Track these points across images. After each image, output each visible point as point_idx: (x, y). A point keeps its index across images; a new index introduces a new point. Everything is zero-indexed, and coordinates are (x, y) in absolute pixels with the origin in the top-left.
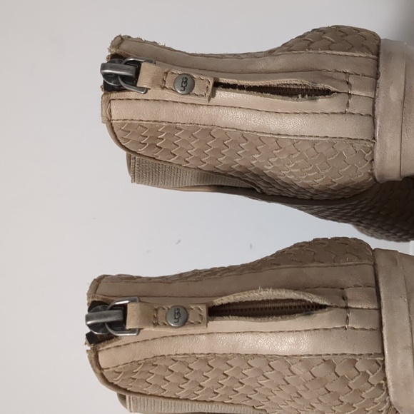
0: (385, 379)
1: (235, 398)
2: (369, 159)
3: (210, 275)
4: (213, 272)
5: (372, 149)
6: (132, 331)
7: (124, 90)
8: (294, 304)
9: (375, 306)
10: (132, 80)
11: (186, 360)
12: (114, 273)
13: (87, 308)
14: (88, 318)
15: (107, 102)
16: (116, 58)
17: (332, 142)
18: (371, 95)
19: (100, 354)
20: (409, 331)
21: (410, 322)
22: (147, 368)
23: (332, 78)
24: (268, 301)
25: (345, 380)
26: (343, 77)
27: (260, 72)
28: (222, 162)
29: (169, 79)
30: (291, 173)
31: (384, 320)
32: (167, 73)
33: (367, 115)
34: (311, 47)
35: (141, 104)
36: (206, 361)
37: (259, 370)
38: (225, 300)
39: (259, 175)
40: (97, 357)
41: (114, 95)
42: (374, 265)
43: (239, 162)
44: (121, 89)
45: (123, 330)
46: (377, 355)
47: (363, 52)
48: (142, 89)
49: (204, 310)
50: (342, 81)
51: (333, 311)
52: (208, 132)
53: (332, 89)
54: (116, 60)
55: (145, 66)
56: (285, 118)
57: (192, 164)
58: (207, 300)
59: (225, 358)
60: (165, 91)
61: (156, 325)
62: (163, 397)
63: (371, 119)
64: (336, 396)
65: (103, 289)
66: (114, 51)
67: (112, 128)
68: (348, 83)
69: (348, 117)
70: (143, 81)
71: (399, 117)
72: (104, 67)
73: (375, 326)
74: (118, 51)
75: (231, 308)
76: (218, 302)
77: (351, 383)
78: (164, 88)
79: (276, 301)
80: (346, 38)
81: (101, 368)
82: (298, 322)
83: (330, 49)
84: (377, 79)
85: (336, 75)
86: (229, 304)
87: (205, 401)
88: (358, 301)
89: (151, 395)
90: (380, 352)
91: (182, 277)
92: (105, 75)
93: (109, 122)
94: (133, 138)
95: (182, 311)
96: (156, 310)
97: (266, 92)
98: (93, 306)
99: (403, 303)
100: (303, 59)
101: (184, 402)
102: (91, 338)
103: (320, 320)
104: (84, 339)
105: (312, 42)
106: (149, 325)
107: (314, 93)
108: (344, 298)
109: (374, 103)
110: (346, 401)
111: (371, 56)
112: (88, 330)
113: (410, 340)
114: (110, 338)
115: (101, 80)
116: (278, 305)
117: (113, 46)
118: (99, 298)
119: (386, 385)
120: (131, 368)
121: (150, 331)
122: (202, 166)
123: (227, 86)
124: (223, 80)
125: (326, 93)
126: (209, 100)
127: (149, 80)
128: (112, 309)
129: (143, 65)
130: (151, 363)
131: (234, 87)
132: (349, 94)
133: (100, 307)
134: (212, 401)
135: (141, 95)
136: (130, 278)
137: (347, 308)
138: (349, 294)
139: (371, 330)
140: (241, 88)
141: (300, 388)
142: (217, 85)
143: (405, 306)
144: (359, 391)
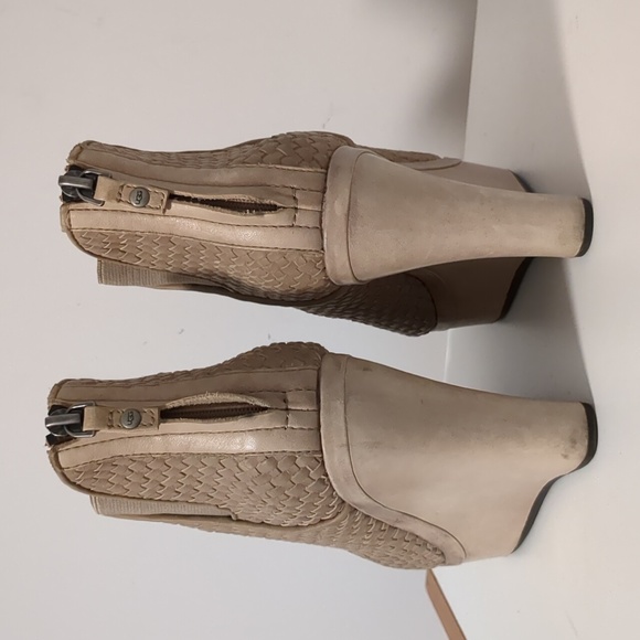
0: (327, 475)
1: (197, 497)
2: (322, 268)
3: (168, 379)
4: (173, 377)
5: (322, 259)
6: (89, 432)
7: (81, 201)
8: (239, 407)
9: (314, 408)
10: (89, 193)
11: (143, 459)
12: (78, 377)
13: (47, 411)
14: (47, 421)
15: (66, 213)
16: (74, 169)
17: (283, 253)
18: (318, 208)
19: (59, 454)
20: (344, 432)
21: (346, 422)
22: (108, 468)
23: (279, 194)
24: (217, 404)
25: (287, 476)
26: (290, 192)
27: (214, 185)
28: (187, 266)
29: (125, 192)
30: (251, 279)
31: (321, 420)
32: (122, 187)
33: (314, 228)
34: (264, 159)
35: (99, 214)
36: (162, 460)
37: (212, 468)
38: (176, 404)
39: (225, 278)
40: (56, 457)
41: (73, 206)
42: (319, 370)
43: (203, 267)
44: (79, 201)
45: (81, 432)
46: (316, 452)
47: (311, 167)
48: (99, 202)
49: (156, 412)
50: (288, 196)
51: (273, 413)
52: (168, 240)
53: (279, 204)
54: (74, 172)
55: (101, 180)
56: (237, 230)
57: (159, 266)
58: (160, 404)
59: (180, 457)
60: (121, 204)
61: (111, 427)
62: (126, 497)
63: (318, 231)
64: (281, 490)
65: (63, 393)
66: (72, 162)
67: (72, 236)
68: (294, 198)
69: (294, 230)
70: (100, 194)
71: (344, 229)
72: (61, 179)
73: (314, 426)
74: (76, 163)
75: (184, 410)
76: (170, 405)
77: (293, 478)
78: (119, 201)
79: (223, 404)
80: (298, 151)
81: (61, 468)
82: (241, 423)
83: (281, 164)
84: (324, 192)
85: (283, 190)
86: (181, 407)
87: (168, 501)
88: (298, 403)
89: (115, 495)
90: (318, 449)
91: (142, 381)
92: (63, 187)
93: (69, 230)
94: (94, 245)
95: (135, 413)
96: (111, 413)
97: (217, 206)
98: (53, 410)
99: (339, 405)
100: (253, 173)
101: (149, 502)
102: (50, 439)
103: (261, 421)
104: (45, 441)
105: (266, 154)
106: (104, 427)
107: (261, 208)
108: (285, 401)
109: (321, 216)
110: (292, 495)
111: (319, 170)
112: (49, 433)
113: (345, 438)
114: (69, 439)
115: (60, 191)
116: (224, 408)
117: (70, 158)
118: (58, 402)
119: (329, 480)
120: (91, 468)
121: (105, 432)
122: (169, 269)
123: (181, 199)
124: (177, 193)
125: (273, 208)
126: (164, 211)
127: (105, 194)
128: (70, 412)
129: (99, 178)
130: (111, 463)
131: (188, 199)
132: (296, 209)
133: (59, 411)
134: (176, 501)
135: (98, 207)
136: (92, 383)
137: (287, 409)
138: (290, 397)
139: (309, 429)
140: (195, 201)
141: (250, 484)
142: (172, 197)
143: (341, 408)
144: (301, 486)
